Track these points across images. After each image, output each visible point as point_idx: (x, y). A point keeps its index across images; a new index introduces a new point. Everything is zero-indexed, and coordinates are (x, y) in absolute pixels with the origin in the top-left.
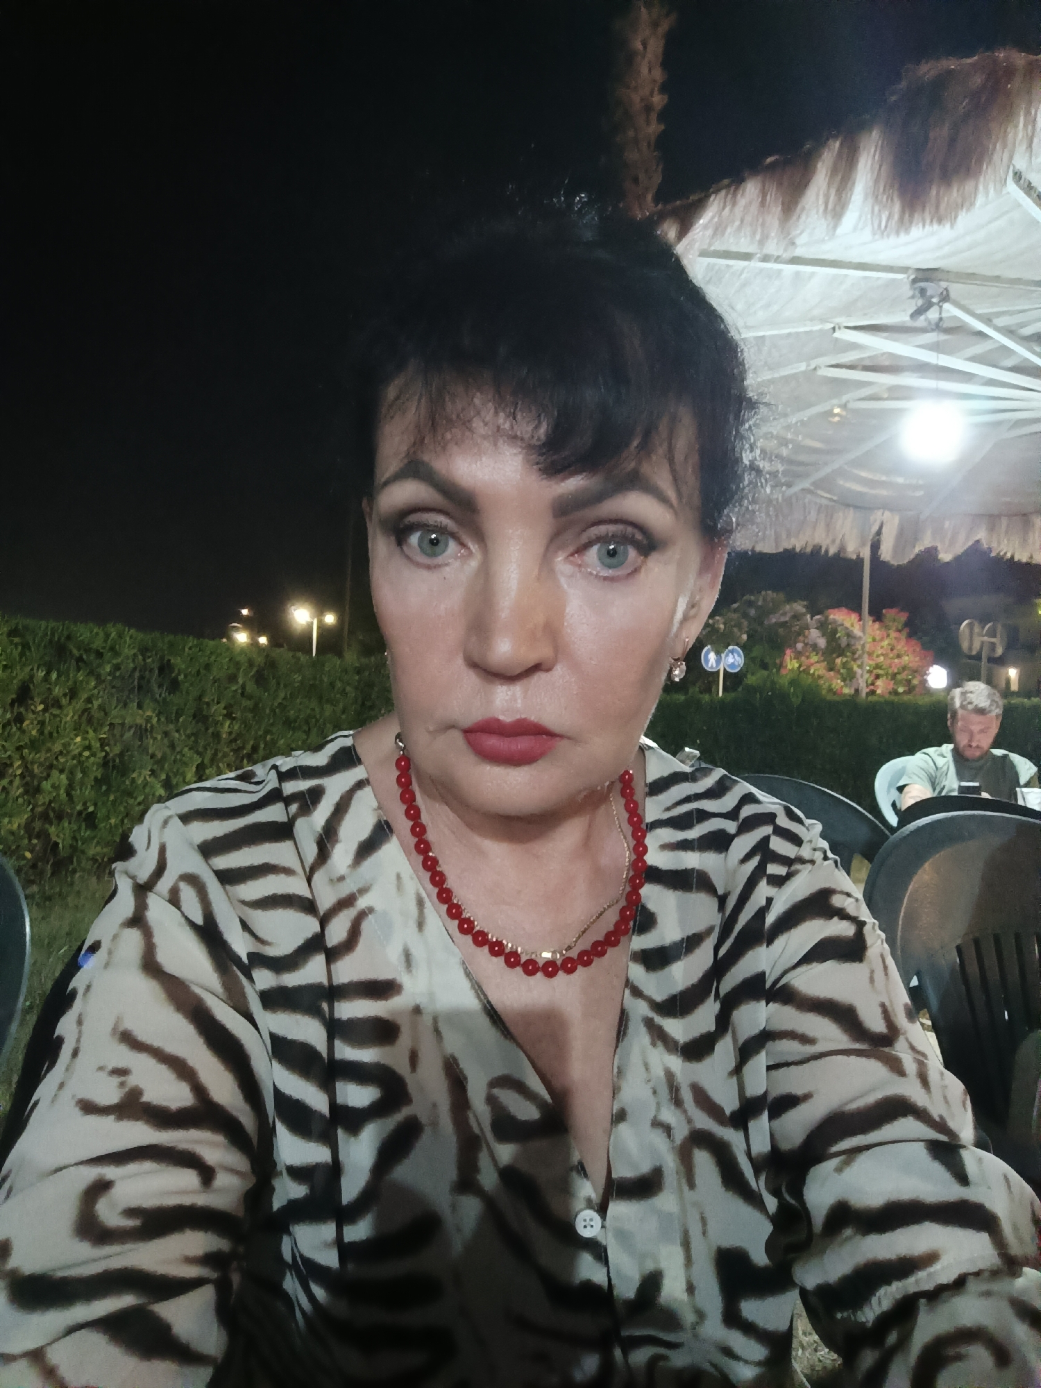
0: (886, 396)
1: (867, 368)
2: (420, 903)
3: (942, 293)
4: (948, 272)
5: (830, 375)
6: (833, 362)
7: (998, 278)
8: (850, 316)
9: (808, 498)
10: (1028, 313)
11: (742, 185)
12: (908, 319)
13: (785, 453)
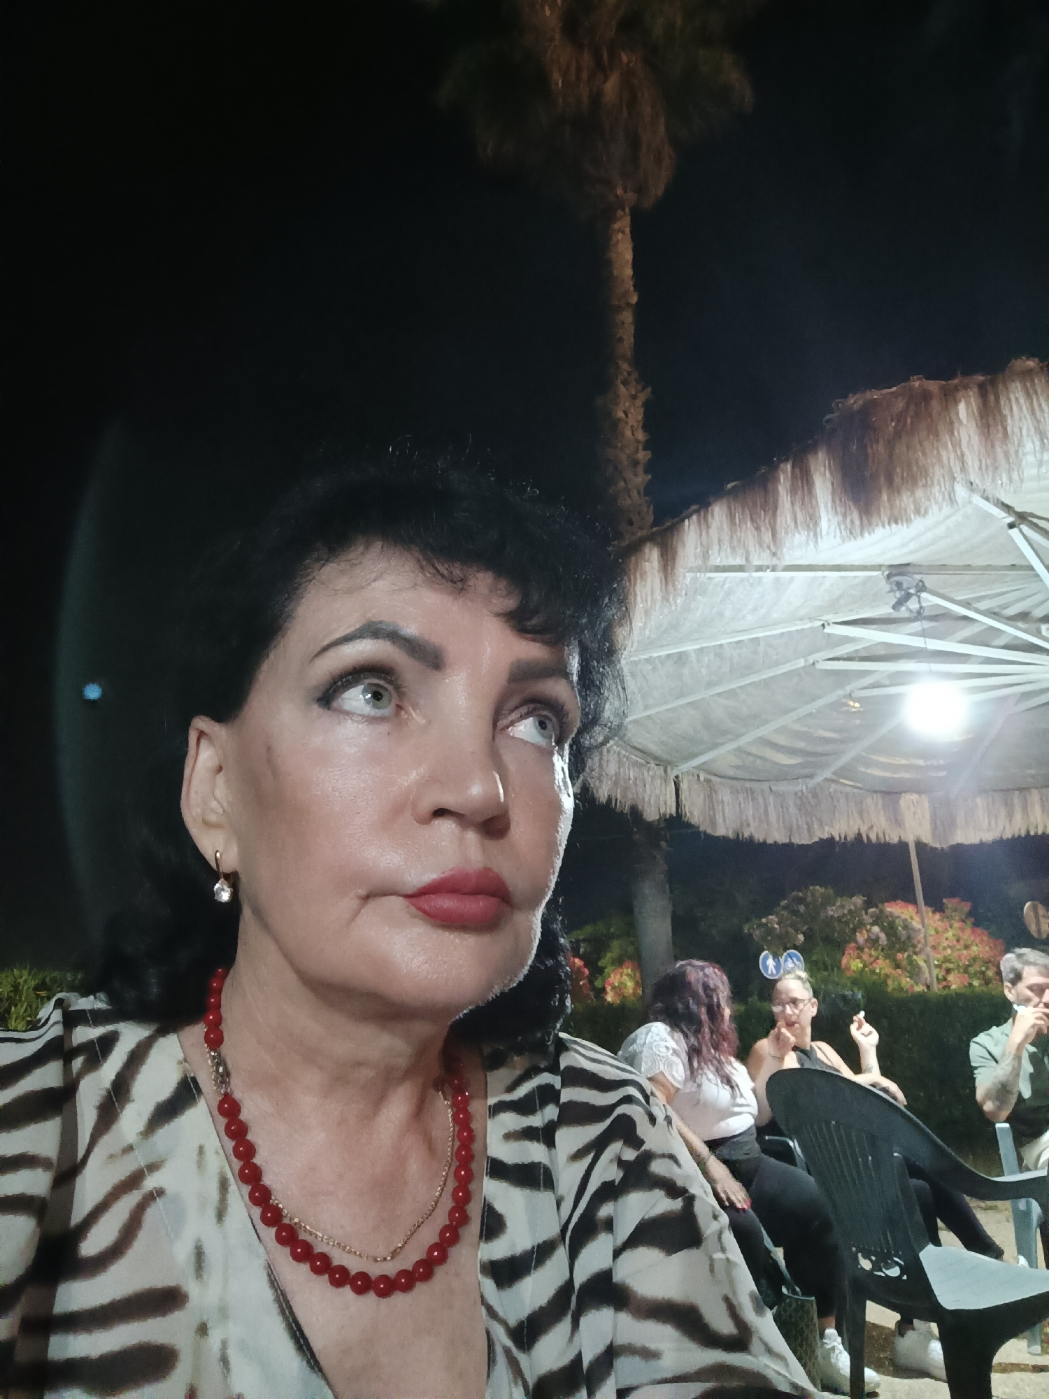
0: (887, 683)
1: (862, 659)
2: (224, 1186)
3: (918, 584)
4: (920, 566)
5: (829, 668)
6: (830, 657)
7: (968, 567)
8: (837, 613)
9: (833, 787)
10: (1007, 595)
11: (710, 509)
12: (891, 611)
13: (801, 745)
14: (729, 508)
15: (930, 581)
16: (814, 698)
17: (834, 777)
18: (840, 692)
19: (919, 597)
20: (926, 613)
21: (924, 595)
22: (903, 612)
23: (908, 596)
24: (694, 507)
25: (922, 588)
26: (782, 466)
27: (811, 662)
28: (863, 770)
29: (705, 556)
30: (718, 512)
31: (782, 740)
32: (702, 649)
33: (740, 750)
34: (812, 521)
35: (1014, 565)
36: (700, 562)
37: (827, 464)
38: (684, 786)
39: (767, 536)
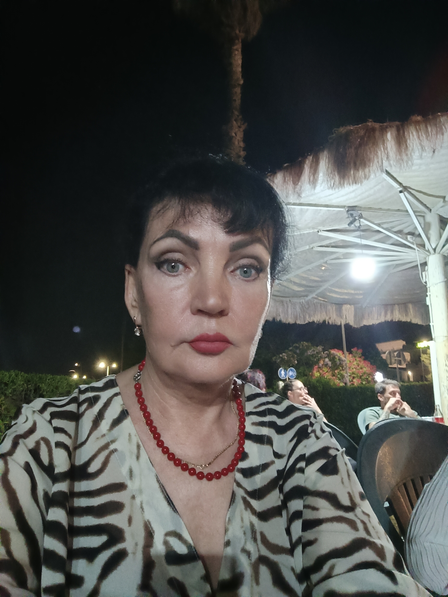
0: (342, 258)
1: (333, 247)
2: (139, 447)
3: (359, 215)
4: (361, 207)
5: (319, 250)
6: (320, 245)
7: (380, 209)
8: (324, 226)
9: (315, 301)
10: (394, 222)
11: (276, 174)
12: (347, 226)
13: (304, 282)
14: (284, 175)
15: (364, 214)
16: (312, 263)
17: (316, 297)
18: (322, 261)
19: (360, 221)
20: (362, 228)
21: (362, 220)
22: (352, 227)
23: (355, 220)
24: (269, 174)
25: (361, 217)
26: (308, 157)
27: (311, 247)
28: (328, 294)
30: (280, 176)
31: (297, 280)
33: (279, 284)
35: (399, 210)
37: (327, 157)
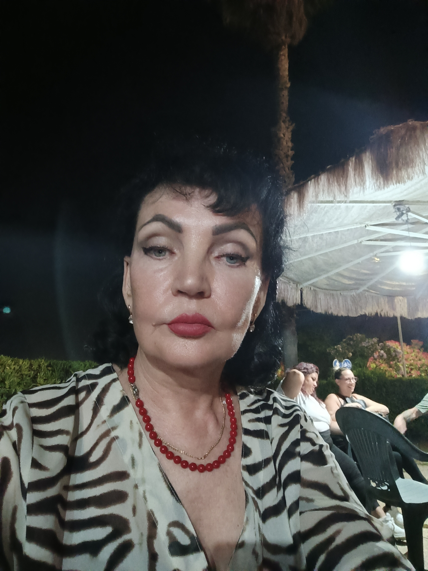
0: (392, 250)
1: (381, 240)
2: (141, 435)
3: (407, 209)
4: (408, 201)
5: (367, 244)
6: (368, 239)
8: (372, 221)
9: (367, 293)
11: (320, 177)
12: (395, 220)
13: (354, 276)
14: (328, 176)
15: (412, 207)
16: (360, 257)
17: (367, 289)
18: (372, 254)
19: (407, 215)
20: (410, 221)
21: (409, 214)
22: (400, 221)
23: (402, 214)
24: (313, 176)
25: (409, 210)
26: (351, 158)
27: (360, 241)
28: (379, 286)
29: (317, 196)
30: (323, 178)
31: (346, 274)
32: (314, 236)
33: (328, 278)
34: (363, 182)
36: (314, 199)
37: (370, 157)
38: (304, 292)
39: (343, 189)
